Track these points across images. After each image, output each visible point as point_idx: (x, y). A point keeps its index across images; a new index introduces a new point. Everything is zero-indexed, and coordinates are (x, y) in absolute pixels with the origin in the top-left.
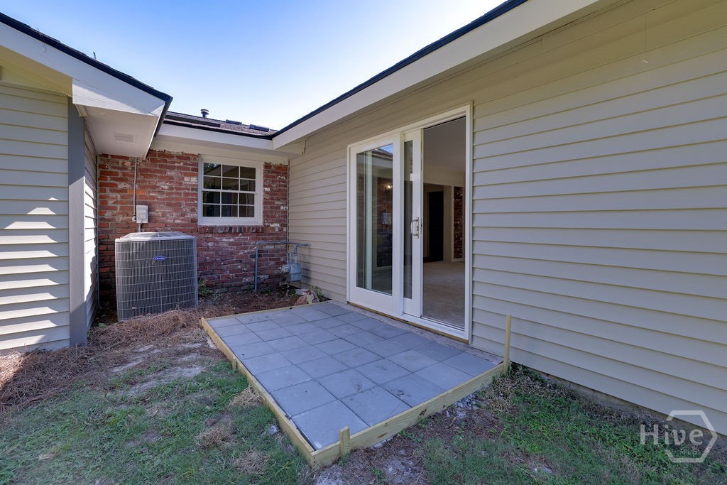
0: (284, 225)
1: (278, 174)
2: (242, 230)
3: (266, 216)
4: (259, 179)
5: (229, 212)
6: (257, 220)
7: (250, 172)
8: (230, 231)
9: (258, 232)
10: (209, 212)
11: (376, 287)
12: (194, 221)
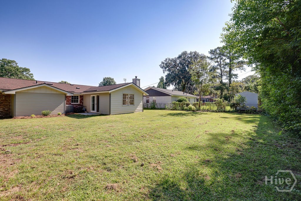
0: (83, 104)
1: (82, 97)
2: (77, 104)
3: (80, 102)
4: (79, 98)
5: (75, 102)
6: (79, 103)
7: (78, 97)
8: (75, 105)
9: (79, 105)
10: (72, 102)
11: (93, 110)
12: (71, 103)
